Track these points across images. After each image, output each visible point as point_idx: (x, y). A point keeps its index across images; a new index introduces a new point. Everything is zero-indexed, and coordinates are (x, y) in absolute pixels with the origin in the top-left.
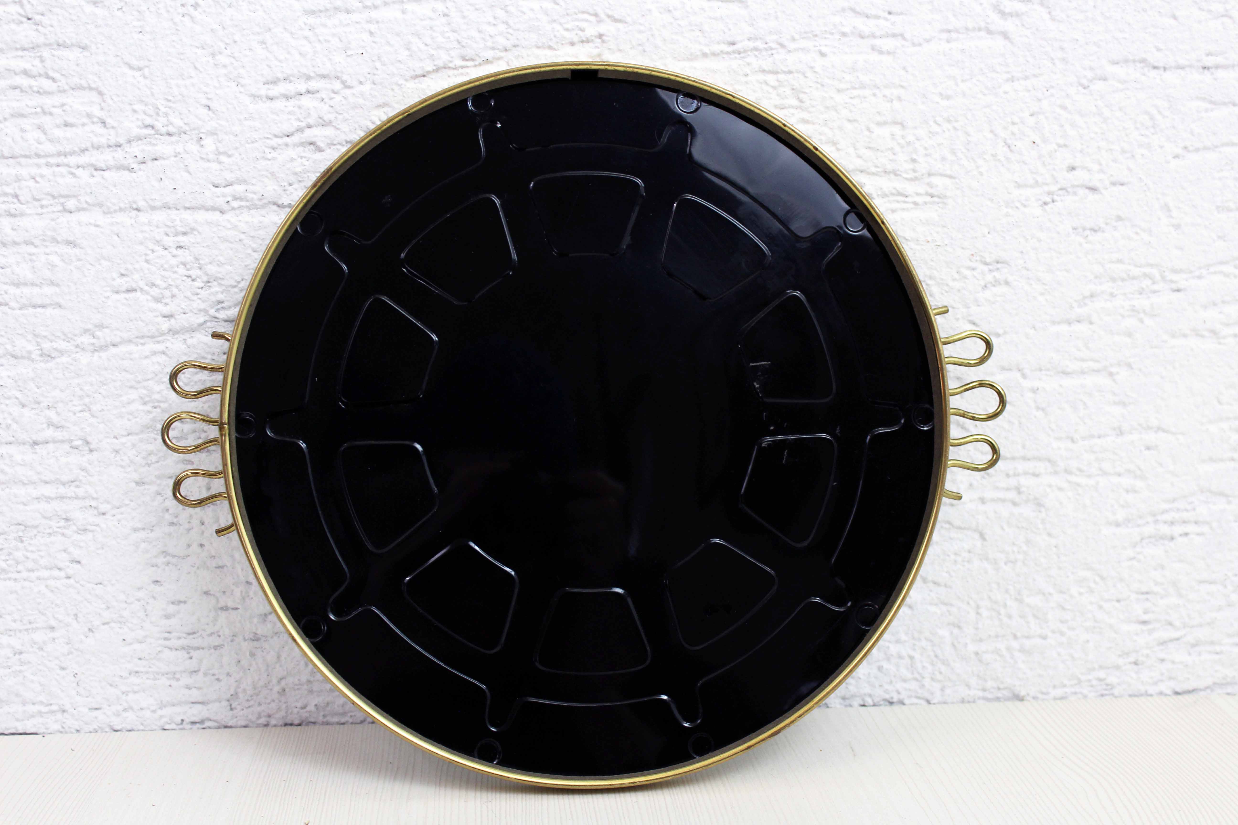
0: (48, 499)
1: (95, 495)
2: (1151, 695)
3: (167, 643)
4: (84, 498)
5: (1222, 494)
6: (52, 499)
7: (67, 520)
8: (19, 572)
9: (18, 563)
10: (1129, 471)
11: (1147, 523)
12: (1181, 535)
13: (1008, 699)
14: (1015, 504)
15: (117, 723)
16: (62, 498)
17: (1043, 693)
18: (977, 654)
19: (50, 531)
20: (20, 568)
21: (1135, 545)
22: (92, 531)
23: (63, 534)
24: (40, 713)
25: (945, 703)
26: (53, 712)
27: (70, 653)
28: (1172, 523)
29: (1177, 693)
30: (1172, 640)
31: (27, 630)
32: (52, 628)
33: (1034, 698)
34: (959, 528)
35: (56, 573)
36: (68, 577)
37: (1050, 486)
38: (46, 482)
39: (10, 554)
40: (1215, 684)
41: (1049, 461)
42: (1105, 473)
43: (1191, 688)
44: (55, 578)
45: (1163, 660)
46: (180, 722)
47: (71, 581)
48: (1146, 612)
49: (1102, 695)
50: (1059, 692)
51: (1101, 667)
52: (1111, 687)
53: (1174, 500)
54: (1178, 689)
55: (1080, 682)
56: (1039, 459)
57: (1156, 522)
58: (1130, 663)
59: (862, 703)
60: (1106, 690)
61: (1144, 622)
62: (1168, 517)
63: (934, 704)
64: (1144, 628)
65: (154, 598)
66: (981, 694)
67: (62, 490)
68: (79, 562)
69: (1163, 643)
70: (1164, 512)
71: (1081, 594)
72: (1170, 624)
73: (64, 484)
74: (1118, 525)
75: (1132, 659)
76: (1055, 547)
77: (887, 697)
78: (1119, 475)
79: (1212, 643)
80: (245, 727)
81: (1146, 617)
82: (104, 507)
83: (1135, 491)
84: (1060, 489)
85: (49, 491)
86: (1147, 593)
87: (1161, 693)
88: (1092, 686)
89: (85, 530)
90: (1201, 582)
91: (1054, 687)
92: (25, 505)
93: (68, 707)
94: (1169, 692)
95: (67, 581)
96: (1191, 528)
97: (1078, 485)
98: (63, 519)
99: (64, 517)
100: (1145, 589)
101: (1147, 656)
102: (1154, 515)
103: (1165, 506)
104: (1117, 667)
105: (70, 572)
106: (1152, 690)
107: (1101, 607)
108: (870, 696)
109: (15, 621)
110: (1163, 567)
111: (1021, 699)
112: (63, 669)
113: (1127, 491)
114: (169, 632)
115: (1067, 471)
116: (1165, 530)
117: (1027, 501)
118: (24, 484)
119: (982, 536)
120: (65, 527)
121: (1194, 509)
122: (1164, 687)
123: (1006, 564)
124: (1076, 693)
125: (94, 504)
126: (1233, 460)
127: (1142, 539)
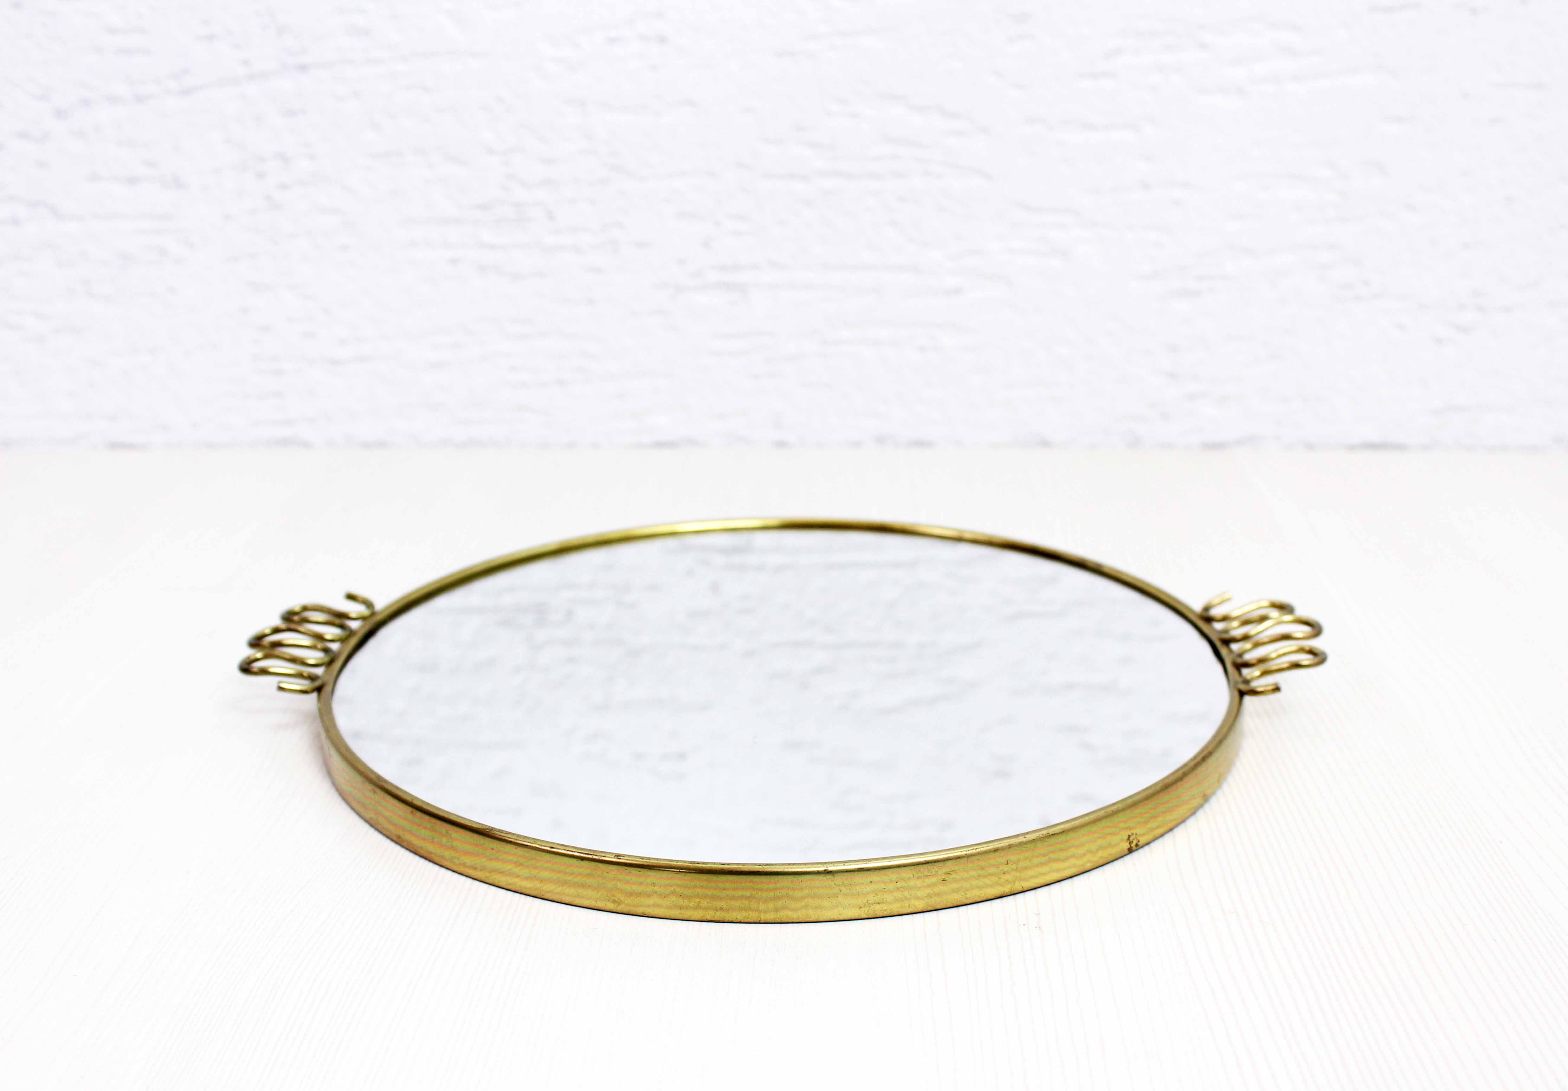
0: (146, 232)
13: (1036, 444)
33: (1063, 444)
48: (1173, 365)
81: (1173, 370)
82: (195, 239)
86: (1175, 346)
100: (1170, 342)
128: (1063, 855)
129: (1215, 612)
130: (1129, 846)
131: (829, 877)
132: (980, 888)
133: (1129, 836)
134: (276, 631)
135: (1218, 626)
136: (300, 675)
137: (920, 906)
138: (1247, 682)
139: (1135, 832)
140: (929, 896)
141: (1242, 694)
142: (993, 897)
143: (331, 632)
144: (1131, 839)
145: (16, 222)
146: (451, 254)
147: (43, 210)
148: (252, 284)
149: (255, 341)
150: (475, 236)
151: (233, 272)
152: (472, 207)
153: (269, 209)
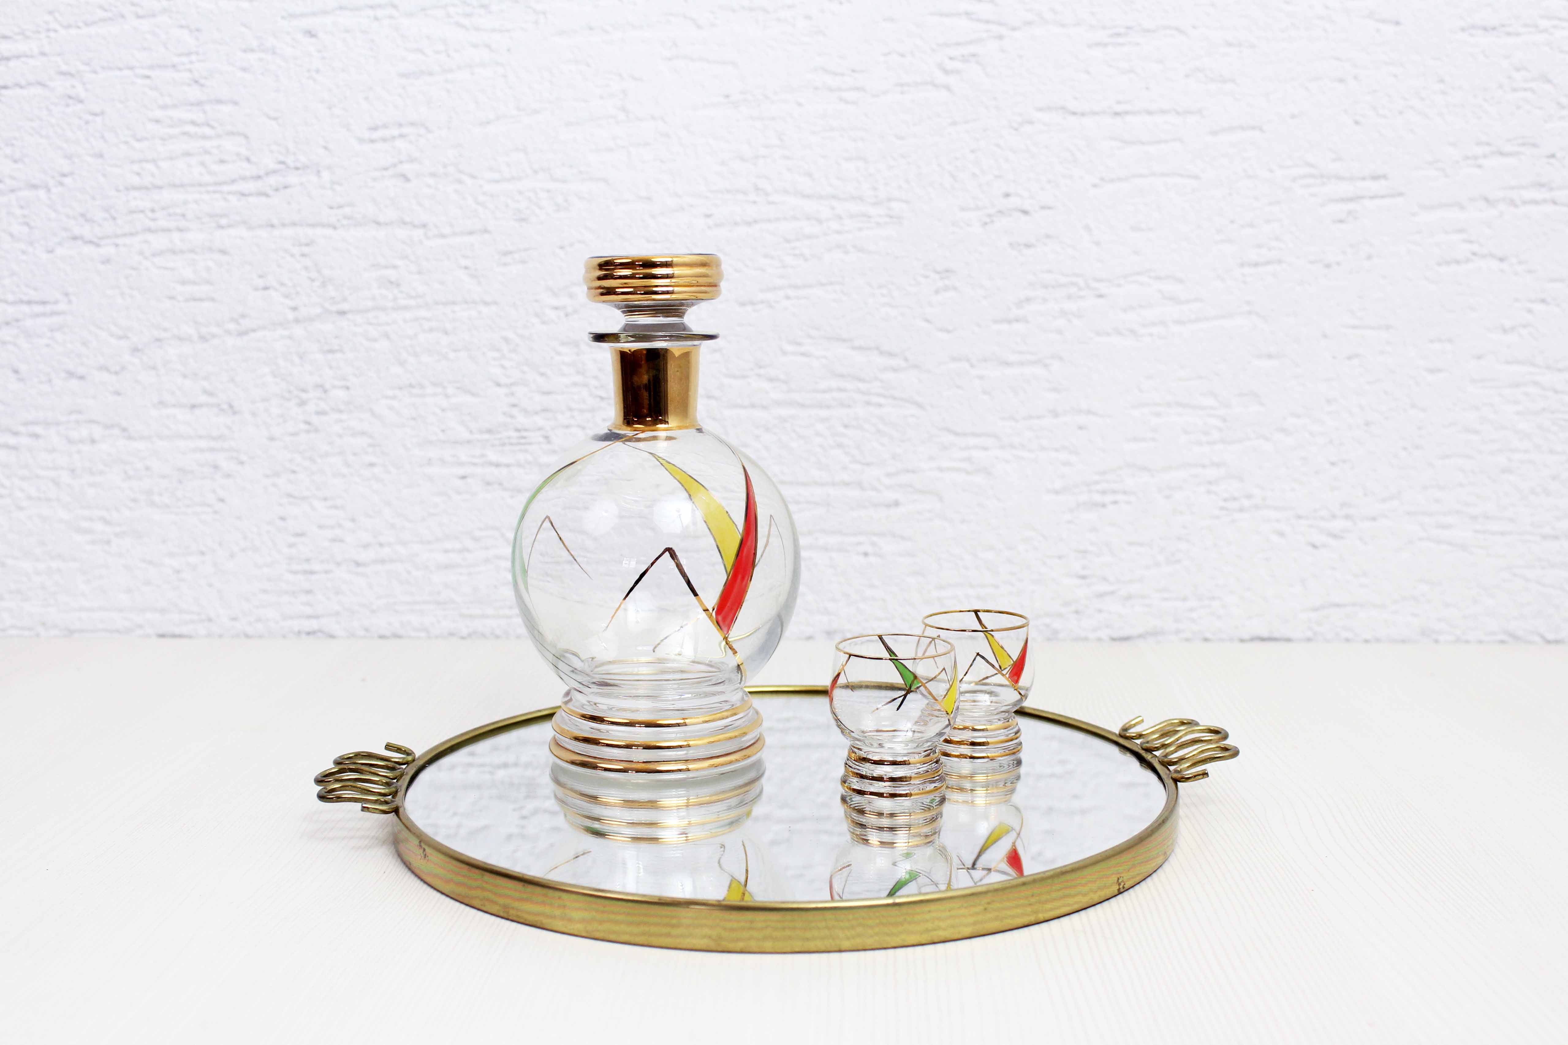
0: (202, 450)
1: (236, 448)
2: (1090, 641)
3: (289, 568)
4: (228, 451)
5: (1145, 469)
6: (204, 450)
7: (215, 467)
8: (179, 508)
9: (178, 500)
10: (1064, 447)
11: (1083, 492)
12: (1112, 503)
14: (968, 473)
15: (250, 632)
16: (212, 450)
19: (203, 476)
20: (180, 504)
21: (1072, 511)
22: (234, 477)
23: (212, 479)
24: (193, 622)
26: (202, 621)
27: (215, 574)
28: (1104, 493)
29: (1114, 640)
30: (1108, 593)
31: (184, 554)
32: (203, 554)
34: (920, 492)
35: (207, 509)
36: (216, 513)
37: (997, 458)
38: (201, 437)
39: (172, 493)
40: (1146, 633)
41: (996, 437)
42: (1044, 449)
43: (1125, 636)
44: (206, 513)
45: (1100, 611)
46: (297, 632)
47: (218, 516)
48: (1084, 568)
49: (1049, 639)
51: (1047, 615)
52: (1057, 632)
53: (1104, 473)
54: (1115, 637)
56: (988, 436)
57: (1090, 491)
58: (1072, 612)
60: (1052, 634)
61: (1083, 577)
62: (1099, 487)
64: (1083, 582)
65: (280, 531)
67: (212, 444)
68: (223, 501)
69: (1101, 595)
70: (1097, 483)
71: (1026, 551)
72: (1105, 579)
73: (213, 439)
74: (1057, 493)
75: (1073, 609)
78: (1056, 450)
79: (1143, 597)
80: (348, 637)
81: (1084, 573)
82: (244, 458)
83: (1070, 465)
84: (1006, 461)
85: (203, 444)
86: (1085, 552)
87: (1099, 639)
89: (229, 476)
90: (1131, 544)
92: (184, 454)
93: (212, 616)
94: (1107, 638)
95: (214, 516)
96: (1120, 497)
97: (1021, 458)
98: (213, 467)
99: (213, 465)
100: (1081, 549)
101: (1086, 607)
102: (1088, 486)
103: (1097, 478)
104: (1060, 616)
105: (217, 509)
106: (1090, 636)
107: (1044, 563)
109: (175, 546)
110: (1097, 530)
112: (210, 586)
113: (1064, 464)
114: (291, 559)
115: (1011, 446)
116: (1097, 498)
117: (978, 471)
118: (184, 438)
119: (941, 499)
120: (213, 473)
121: (1122, 481)
122: (1102, 634)
123: (962, 523)
125: (235, 455)
126: (1153, 440)
127: (1078, 506)
128: (1072, 892)
129: (1131, 733)
130: (1118, 888)
131: (897, 908)
132: (1013, 917)
133: (1118, 879)
135: (1137, 742)
137: (967, 931)
138: (1176, 774)
139: (1122, 876)
140: (975, 923)
141: (1175, 781)
142: (1022, 926)
144: (1120, 881)
145: (93, 441)
146: (461, 471)
147: (116, 431)
148: (290, 496)
149: (291, 546)
150: (483, 456)
151: (274, 485)
152: (481, 432)
153: (308, 432)
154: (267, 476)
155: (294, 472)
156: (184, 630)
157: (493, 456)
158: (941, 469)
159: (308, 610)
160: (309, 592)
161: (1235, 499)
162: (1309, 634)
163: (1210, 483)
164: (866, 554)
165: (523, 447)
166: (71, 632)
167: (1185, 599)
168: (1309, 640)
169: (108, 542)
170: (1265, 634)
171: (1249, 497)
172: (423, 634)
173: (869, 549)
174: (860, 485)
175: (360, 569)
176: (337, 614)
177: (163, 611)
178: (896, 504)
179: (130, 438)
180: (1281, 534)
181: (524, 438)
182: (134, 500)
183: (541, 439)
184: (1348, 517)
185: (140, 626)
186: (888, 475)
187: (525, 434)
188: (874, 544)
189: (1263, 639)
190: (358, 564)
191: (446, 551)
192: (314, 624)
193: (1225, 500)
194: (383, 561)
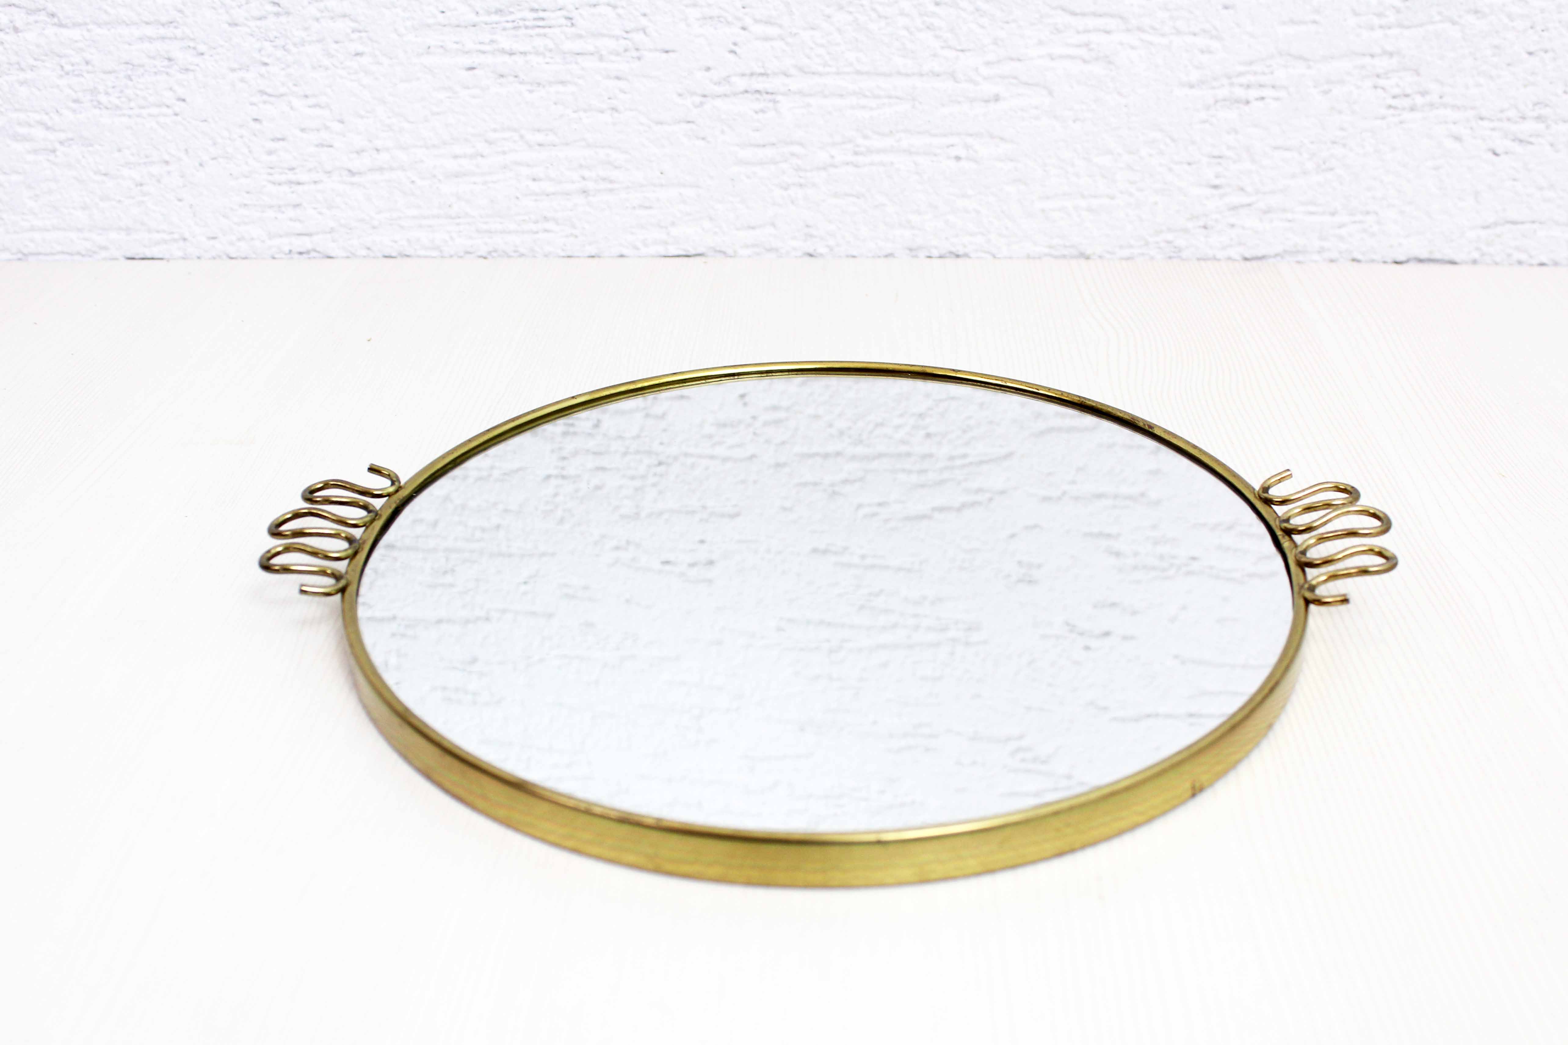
0: (150, 39)
1: (192, 36)
2: (1219, 260)
3: (270, 178)
4: (182, 39)
5: (1301, 58)
6: (154, 39)
7: (170, 59)
8: (131, 109)
9: (130, 100)
10: (1204, 31)
11: (1223, 85)
12: (1257, 99)
13: (1073, 257)
14: (1085, 61)
15: (233, 252)
16: (163, 38)
17: (1108, 252)
18: (1043, 211)
19: (155, 70)
20: (132, 104)
21: (1208, 108)
22: (193, 71)
23: (167, 73)
24: (165, 242)
25: (1010, 258)
26: (175, 240)
27: (185, 186)
28: (1248, 86)
29: (1246, 259)
30: (1242, 206)
31: (145, 163)
32: (167, 163)
33: (1100, 257)
34: (1026, 84)
35: (165, 110)
36: (176, 115)
37: (1121, 44)
38: (147, 23)
39: (122, 92)
40: (1285, 251)
41: (1122, 18)
42: (1178, 32)
43: (1260, 254)
44: (165, 115)
45: (1233, 226)
46: (287, 252)
47: (179, 118)
48: (1217, 176)
49: (1170, 258)
50: (1126, 253)
51: (1169, 230)
52: (1180, 250)
53: (1251, 63)
54: (1247, 255)
55: (1147, 244)
56: (1112, 16)
57: (1232, 84)
58: (1200, 227)
59: (928, 254)
60: (1174, 252)
61: (1216, 187)
62: (1243, 80)
63: (999, 258)
64: (1214, 192)
65: (255, 135)
66: (1047, 250)
67: (162, 31)
68: (184, 100)
69: (1234, 208)
70: (1240, 74)
71: (1151, 155)
72: (1242, 189)
73: (163, 25)
74: (1192, 86)
75: (1201, 223)
76: (1126, 106)
77: (953, 249)
78: (1195, 34)
79: (1284, 210)
80: (348, 257)
81: (1217, 182)
82: (202, 48)
83: (1210, 52)
84: (1133, 48)
85: (149, 31)
86: (1220, 157)
87: (1229, 258)
88: (1159, 248)
89: (187, 70)
90: (1276, 148)
91: (1121, 247)
92: (130, 44)
93: (187, 235)
94: (1238, 257)
95: (175, 118)
96: (1267, 92)
97: (1151, 43)
98: (166, 59)
99: (166, 56)
100: (1216, 153)
101: (1217, 221)
102: (1229, 78)
103: (1242, 69)
104: (1186, 231)
105: (177, 110)
106: (1220, 255)
107: (1170, 170)
108: (936, 248)
109: (133, 155)
110: (1236, 132)
111: (1088, 258)
112: (180, 200)
113: (1202, 52)
114: (271, 168)
115: (1140, 29)
116: (1240, 93)
117: (1097, 59)
118: (127, 25)
119: (1051, 93)
120: (168, 67)
121: (1272, 73)
122: (1234, 253)
123: (1074, 121)
124: (1143, 254)
125: (192, 44)
126: (1315, 22)
127: (1216, 102)
129: (1275, 492)
134: (297, 515)
135: (1280, 510)
136: (323, 573)
138: (1312, 589)
141: (1307, 602)
143: (355, 514)
145: (16, 30)
146: (468, 61)
147: (42, 17)
148: (262, 92)
149: (270, 153)
150: (492, 41)
151: (242, 80)
152: (489, 13)
153: (277, 15)
154: (233, 70)
155: (266, 64)
156: (155, 252)
157: (505, 43)
158: (1052, 58)
159: (298, 227)
160: (297, 206)
161: (1407, 96)
162: (1476, 255)
163: (1378, 76)
164: (958, 158)
165: (542, 31)
166: (24, 257)
167: (1333, 214)
168: (1475, 262)
169: (54, 151)
170: (1424, 255)
171: (1423, 94)
172: (435, 253)
173: (962, 153)
174: (953, 76)
175: (356, 179)
176: (332, 230)
177: (128, 230)
178: (997, 98)
179: (61, 25)
180: (1458, 139)
181: (543, 19)
182: (76, 101)
183: (564, 21)
184: (1539, 118)
185: (105, 248)
186: (988, 63)
187: (541, 14)
188: (967, 147)
189: (1420, 261)
190: (351, 173)
191: (456, 157)
192: (306, 243)
193: (1394, 97)
194: (381, 169)
